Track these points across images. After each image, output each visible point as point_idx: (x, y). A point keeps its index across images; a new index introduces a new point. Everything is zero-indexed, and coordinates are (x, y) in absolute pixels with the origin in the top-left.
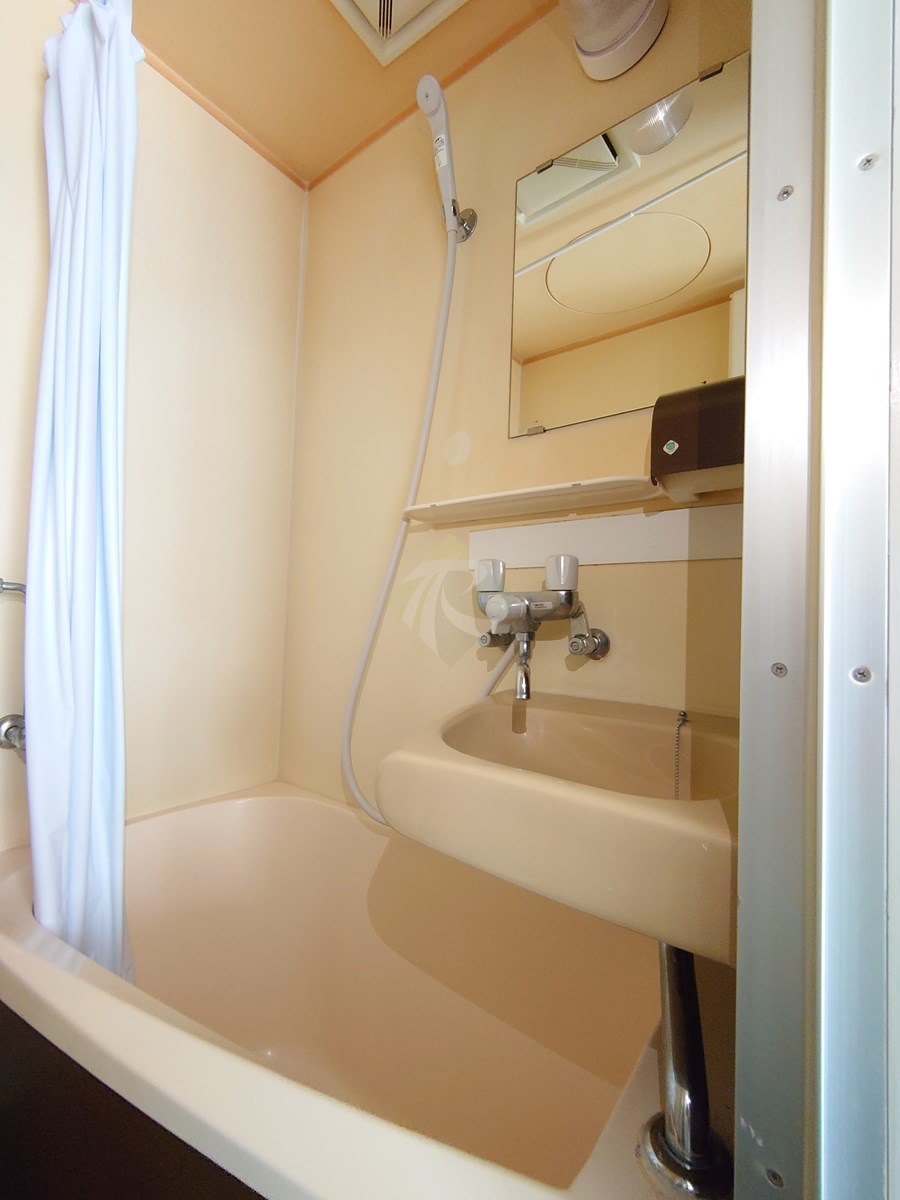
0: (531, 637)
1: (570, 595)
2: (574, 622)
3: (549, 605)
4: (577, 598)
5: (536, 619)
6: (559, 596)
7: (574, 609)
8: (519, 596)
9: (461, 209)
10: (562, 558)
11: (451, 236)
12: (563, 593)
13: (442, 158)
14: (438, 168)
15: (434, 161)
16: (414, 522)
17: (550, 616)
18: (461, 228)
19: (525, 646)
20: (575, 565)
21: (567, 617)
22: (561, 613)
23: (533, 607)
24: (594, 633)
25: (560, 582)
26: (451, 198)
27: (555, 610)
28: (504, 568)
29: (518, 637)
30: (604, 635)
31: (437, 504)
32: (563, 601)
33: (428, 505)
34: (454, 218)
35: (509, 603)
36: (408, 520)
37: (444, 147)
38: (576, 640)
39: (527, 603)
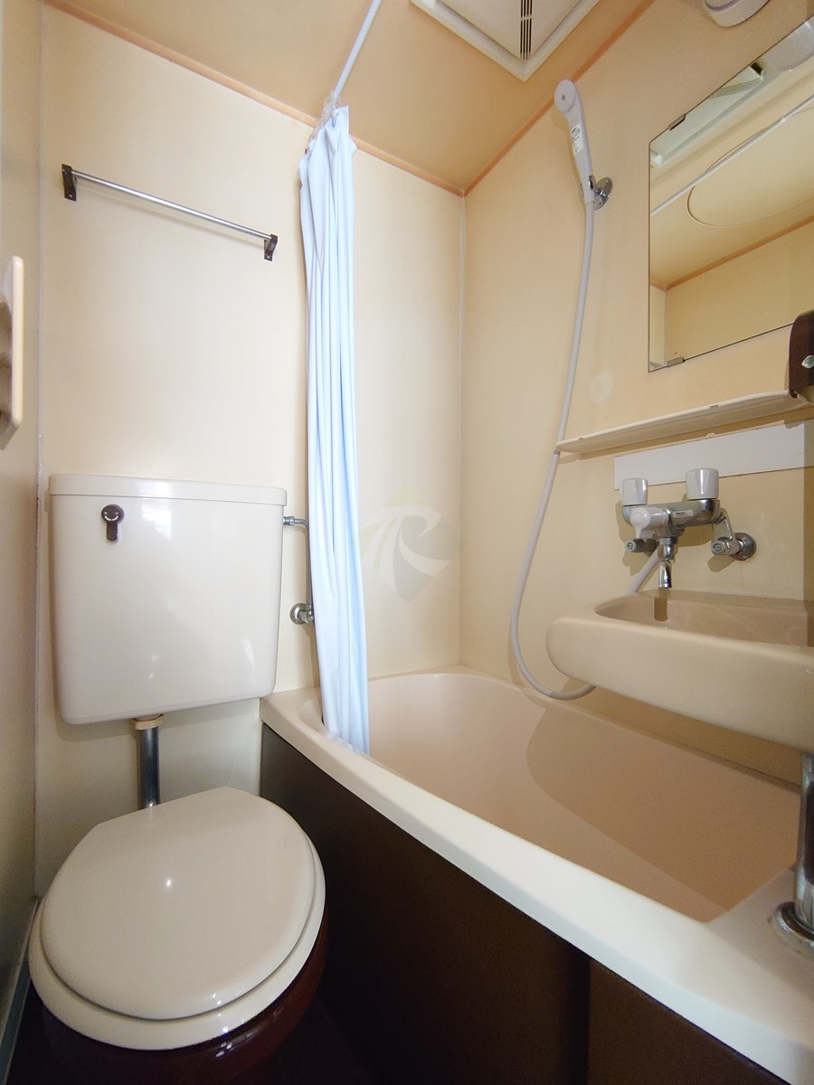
0: (674, 541)
1: (712, 504)
2: (717, 527)
3: (690, 513)
4: (719, 505)
5: (678, 526)
6: (701, 504)
7: (716, 515)
8: (662, 507)
9: (597, 179)
10: (702, 471)
11: (589, 207)
12: (704, 501)
13: (579, 144)
14: (575, 154)
15: (571, 148)
16: (563, 454)
17: (692, 522)
18: (599, 197)
19: (669, 549)
20: (715, 478)
21: (708, 522)
22: (702, 519)
23: (674, 516)
24: (739, 537)
25: (702, 492)
26: (588, 175)
27: (696, 516)
28: (647, 486)
29: (662, 542)
30: (750, 538)
31: (584, 437)
32: (704, 508)
33: (577, 439)
34: (592, 192)
35: (651, 513)
36: (559, 453)
37: (580, 135)
38: (719, 542)
39: (669, 512)
